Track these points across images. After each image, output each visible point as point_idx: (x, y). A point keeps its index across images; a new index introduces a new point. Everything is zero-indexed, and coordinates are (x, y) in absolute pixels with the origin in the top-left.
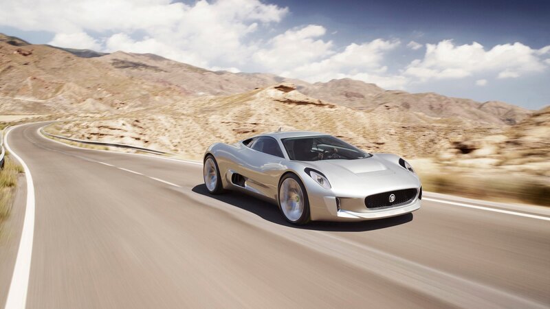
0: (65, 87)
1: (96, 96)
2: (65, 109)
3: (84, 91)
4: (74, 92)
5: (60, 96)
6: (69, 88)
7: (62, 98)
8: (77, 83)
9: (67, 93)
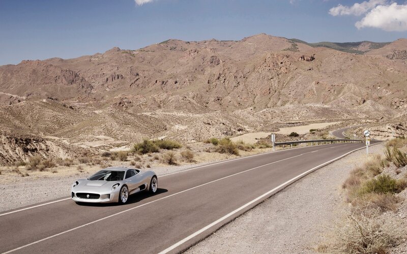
0: (346, 89)
1: (375, 95)
2: (348, 112)
3: (364, 91)
4: (354, 94)
5: (341, 97)
6: (350, 89)
7: (343, 100)
8: (356, 83)
9: (348, 94)
